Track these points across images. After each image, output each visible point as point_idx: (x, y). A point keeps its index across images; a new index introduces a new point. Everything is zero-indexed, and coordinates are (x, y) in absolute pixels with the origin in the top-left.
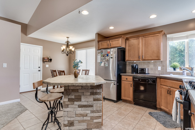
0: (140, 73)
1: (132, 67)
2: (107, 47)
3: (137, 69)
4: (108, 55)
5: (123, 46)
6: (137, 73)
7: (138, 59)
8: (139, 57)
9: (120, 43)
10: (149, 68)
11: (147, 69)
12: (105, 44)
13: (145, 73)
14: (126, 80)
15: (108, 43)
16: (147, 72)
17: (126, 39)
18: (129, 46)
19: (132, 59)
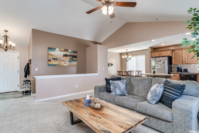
0: (184, 72)
1: (178, 68)
2: (159, 56)
3: (181, 69)
4: (160, 61)
5: (171, 55)
6: (182, 72)
7: (182, 63)
8: (183, 62)
9: (169, 53)
10: (190, 69)
11: (189, 69)
12: (157, 54)
13: (188, 72)
14: (174, 76)
15: (159, 53)
16: (189, 71)
17: (172, 51)
18: (175, 55)
19: (177, 63)
